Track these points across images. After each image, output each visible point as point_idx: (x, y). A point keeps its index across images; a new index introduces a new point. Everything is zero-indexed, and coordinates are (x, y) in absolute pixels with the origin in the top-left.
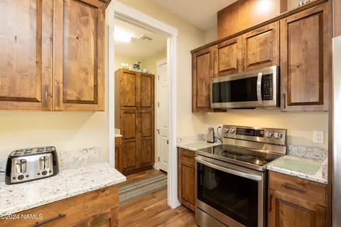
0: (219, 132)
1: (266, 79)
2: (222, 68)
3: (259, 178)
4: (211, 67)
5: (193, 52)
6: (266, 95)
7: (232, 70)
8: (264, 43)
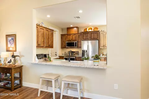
0: (67, 53)
1: (76, 43)
2: (68, 40)
3: (75, 58)
4: (66, 39)
5: (61, 35)
6: (76, 46)
7: (70, 41)
8: (75, 37)
